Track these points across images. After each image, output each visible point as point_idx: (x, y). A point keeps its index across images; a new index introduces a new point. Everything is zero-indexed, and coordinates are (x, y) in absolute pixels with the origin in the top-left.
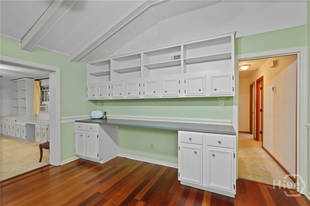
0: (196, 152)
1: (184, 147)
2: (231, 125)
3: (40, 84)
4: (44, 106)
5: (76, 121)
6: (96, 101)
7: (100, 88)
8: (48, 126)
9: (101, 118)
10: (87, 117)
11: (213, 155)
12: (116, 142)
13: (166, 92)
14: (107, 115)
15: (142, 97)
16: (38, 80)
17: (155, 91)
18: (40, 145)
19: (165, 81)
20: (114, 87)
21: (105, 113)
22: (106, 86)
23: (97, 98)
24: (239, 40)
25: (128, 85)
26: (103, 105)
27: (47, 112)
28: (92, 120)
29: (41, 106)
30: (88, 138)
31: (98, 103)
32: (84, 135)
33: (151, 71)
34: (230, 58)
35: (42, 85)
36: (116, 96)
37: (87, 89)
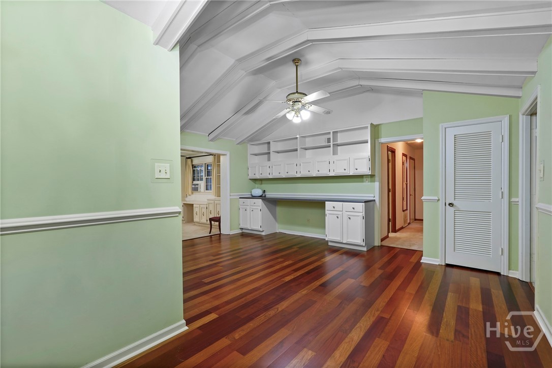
0: (337, 217)
1: (330, 214)
2: (374, 199)
3: (192, 162)
4: (197, 186)
5: (240, 198)
6: (255, 180)
7: (260, 168)
8: (208, 206)
9: (261, 196)
10: (248, 194)
11: (349, 218)
12: (275, 218)
13: (318, 171)
14: (266, 194)
15: (298, 175)
16: (190, 158)
17: (310, 170)
18: (210, 219)
19: (318, 162)
20: (274, 167)
21: (264, 192)
22: (267, 166)
23: (258, 177)
24: (380, 126)
25: (286, 165)
26: (262, 184)
27: (200, 192)
28: (253, 197)
29: (193, 186)
30: (252, 212)
31: (257, 182)
32: (248, 210)
33: (307, 151)
34: (367, 142)
35: (193, 164)
36: (275, 175)
37: (248, 169)
